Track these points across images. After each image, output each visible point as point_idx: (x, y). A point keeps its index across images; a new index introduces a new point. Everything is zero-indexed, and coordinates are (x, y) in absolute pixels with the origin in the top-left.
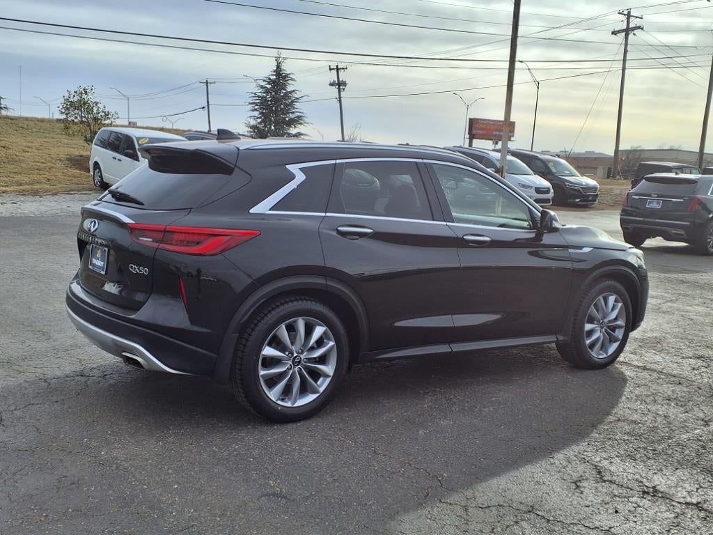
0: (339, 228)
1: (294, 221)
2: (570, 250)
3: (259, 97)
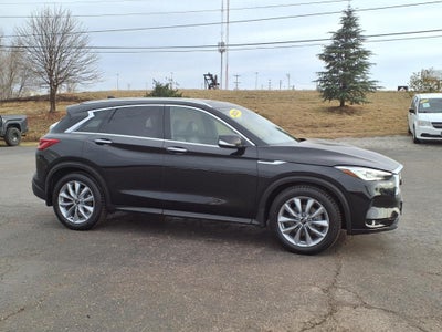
0: (96, 140)
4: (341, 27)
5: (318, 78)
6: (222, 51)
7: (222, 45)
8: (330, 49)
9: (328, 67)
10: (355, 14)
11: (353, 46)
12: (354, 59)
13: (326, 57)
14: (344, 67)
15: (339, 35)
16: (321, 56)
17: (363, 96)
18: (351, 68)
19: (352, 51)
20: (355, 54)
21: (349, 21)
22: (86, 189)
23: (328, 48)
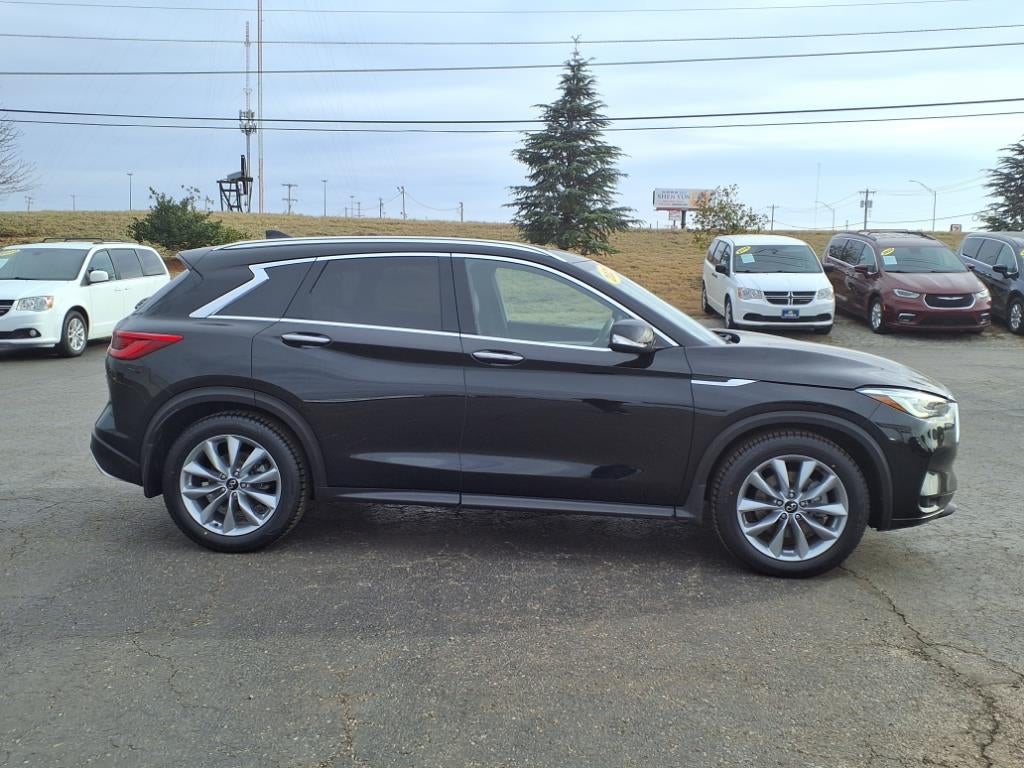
0: (284, 336)
1: (237, 327)
2: (693, 382)
3: (1001, 174)
4: (560, 94)
5: (513, 198)
6: (248, 131)
7: (250, 116)
8: (538, 140)
9: (533, 177)
10: (586, 71)
11: (585, 135)
12: (588, 163)
13: (530, 156)
14: (567, 178)
15: (555, 113)
16: (522, 155)
17: (604, 238)
18: (581, 181)
19: (584, 145)
20: (588, 152)
21: (576, 85)
22: (258, 453)
23: (534, 137)
